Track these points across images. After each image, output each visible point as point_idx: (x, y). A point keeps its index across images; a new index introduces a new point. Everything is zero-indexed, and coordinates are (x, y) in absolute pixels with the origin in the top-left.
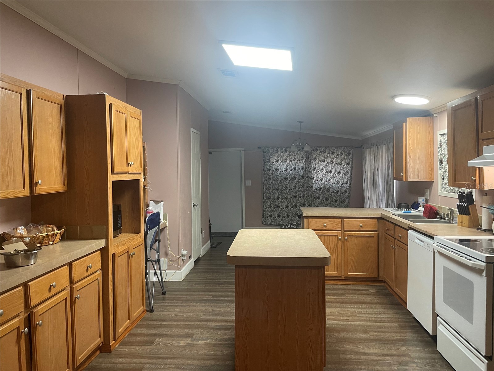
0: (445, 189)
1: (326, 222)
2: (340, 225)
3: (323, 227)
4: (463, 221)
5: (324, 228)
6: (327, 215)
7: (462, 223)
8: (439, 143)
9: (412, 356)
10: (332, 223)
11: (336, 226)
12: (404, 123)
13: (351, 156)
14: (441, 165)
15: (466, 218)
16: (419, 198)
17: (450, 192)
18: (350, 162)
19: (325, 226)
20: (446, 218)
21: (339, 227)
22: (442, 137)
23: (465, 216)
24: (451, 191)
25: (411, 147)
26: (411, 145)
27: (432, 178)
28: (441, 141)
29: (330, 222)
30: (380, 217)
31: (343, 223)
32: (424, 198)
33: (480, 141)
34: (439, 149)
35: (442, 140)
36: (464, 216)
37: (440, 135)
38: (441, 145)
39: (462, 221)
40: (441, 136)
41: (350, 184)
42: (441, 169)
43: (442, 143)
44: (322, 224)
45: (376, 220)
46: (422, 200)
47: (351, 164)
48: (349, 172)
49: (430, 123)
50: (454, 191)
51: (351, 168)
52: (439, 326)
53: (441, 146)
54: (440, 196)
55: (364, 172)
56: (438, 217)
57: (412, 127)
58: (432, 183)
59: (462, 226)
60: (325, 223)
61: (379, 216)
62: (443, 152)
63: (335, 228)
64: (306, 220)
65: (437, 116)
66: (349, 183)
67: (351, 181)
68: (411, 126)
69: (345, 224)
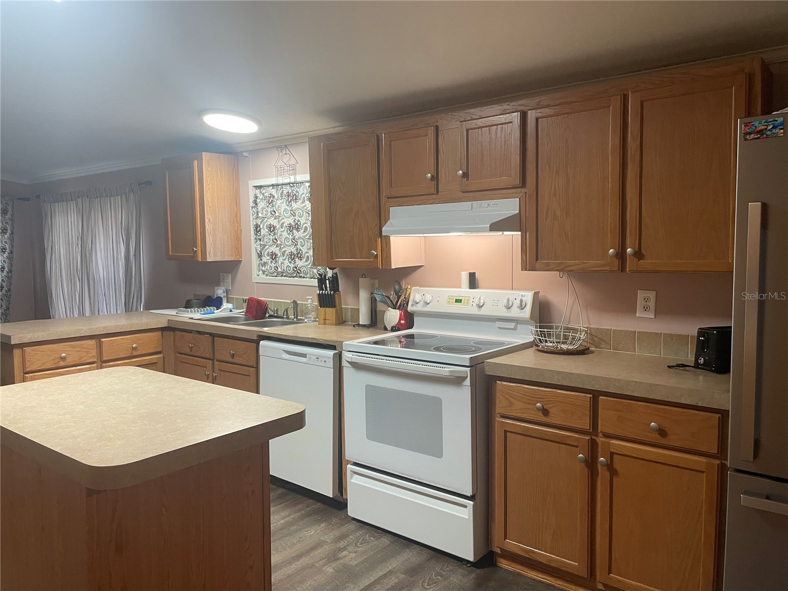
0: (264, 272)
1: (66, 349)
2: (94, 352)
3: (59, 362)
4: (327, 316)
5: (62, 364)
6: (68, 335)
7: (326, 320)
8: (252, 199)
9: (328, 541)
10: (78, 349)
11: (85, 354)
12: (196, 161)
13: (9, 216)
14: (256, 235)
15: (330, 312)
16: (216, 288)
17: (276, 276)
18: (9, 227)
19: (63, 359)
20: (284, 315)
21: (92, 357)
22: (257, 191)
23: (330, 309)
24: (277, 274)
25: (210, 203)
26: (209, 200)
27: (239, 256)
28: (256, 197)
29: (74, 349)
30: (167, 326)
31: (100, 346)
32: (224, 288)
33: (384, 199)
34: (253, 209)
35: (258, 195)
36: (327, 309)
37: (255, 187)
38: (255, 202)
39: (325, 316)
40: (256, 189)
41: (10, 271)
42: (256, 242)
43: (258, 200)
44: (57, 356)
45: (159, 333)
46: (222, 292)
47: (9, 231)
48: (7, 246)
49: (235, 166)
50: (285, 274)
51: (11, 239)
52: (351, 477)
53: (256, 204)
54: (256, 283)
55: (48, 247)
56: (267, 315)
57: (209, 169)
58: (238, 262)
59: (325, 324)
60: (64, 352)
61: (165, 325)
62: (260, 215)
63: (84, 360)
64: (17, 353)
65: (248, 155)
66: (6, 269)
67: (12, 266)
68: (209, 167)
69: (104, 349)
